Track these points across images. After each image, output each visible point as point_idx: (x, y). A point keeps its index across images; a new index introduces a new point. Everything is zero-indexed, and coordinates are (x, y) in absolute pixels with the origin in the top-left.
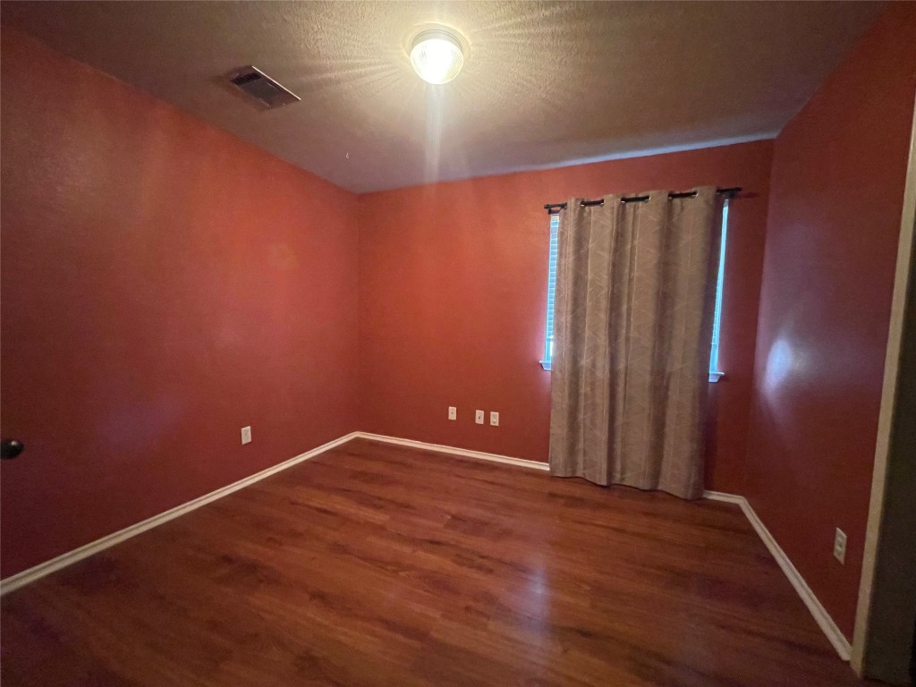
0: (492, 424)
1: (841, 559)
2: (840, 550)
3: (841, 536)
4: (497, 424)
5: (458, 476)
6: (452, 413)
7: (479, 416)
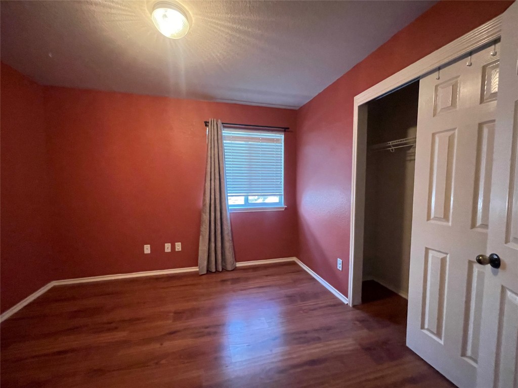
0: (177, 250)
1: (341, 269)
2: (339, 267)
3: (340, 261)
4: (180, 250)
5: (163, 288)
6: (147, 249)
7: (168, 247)
